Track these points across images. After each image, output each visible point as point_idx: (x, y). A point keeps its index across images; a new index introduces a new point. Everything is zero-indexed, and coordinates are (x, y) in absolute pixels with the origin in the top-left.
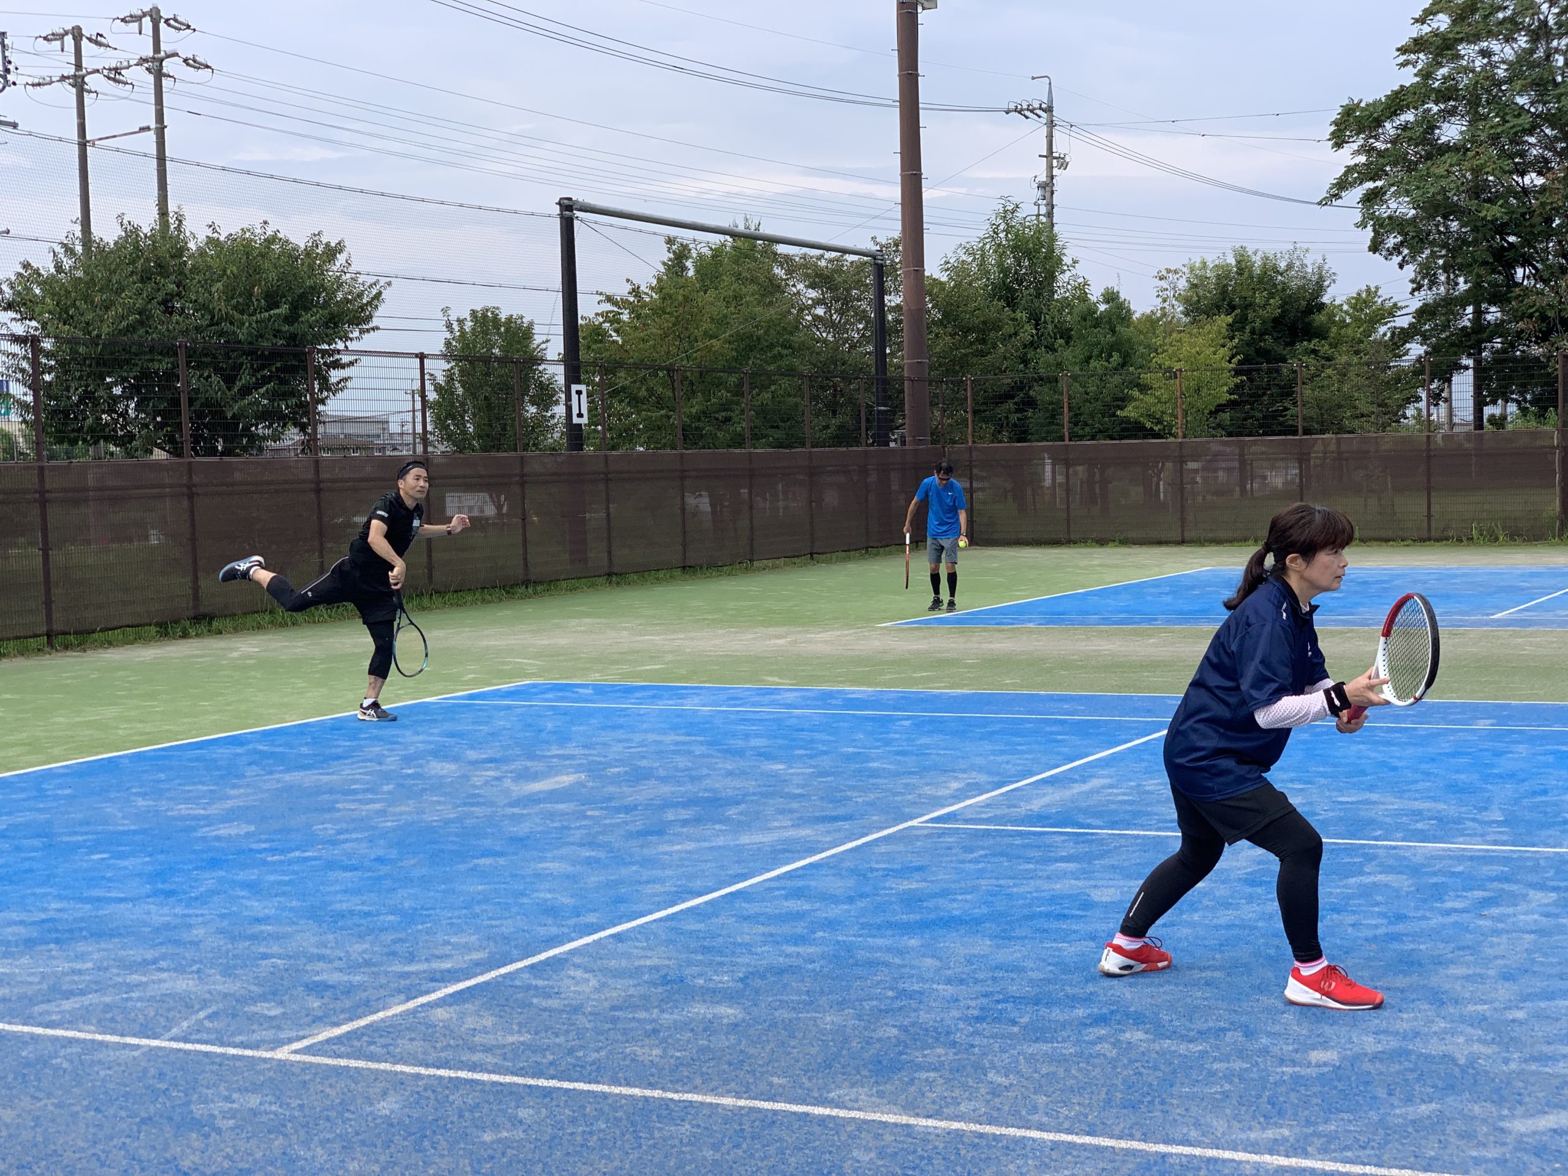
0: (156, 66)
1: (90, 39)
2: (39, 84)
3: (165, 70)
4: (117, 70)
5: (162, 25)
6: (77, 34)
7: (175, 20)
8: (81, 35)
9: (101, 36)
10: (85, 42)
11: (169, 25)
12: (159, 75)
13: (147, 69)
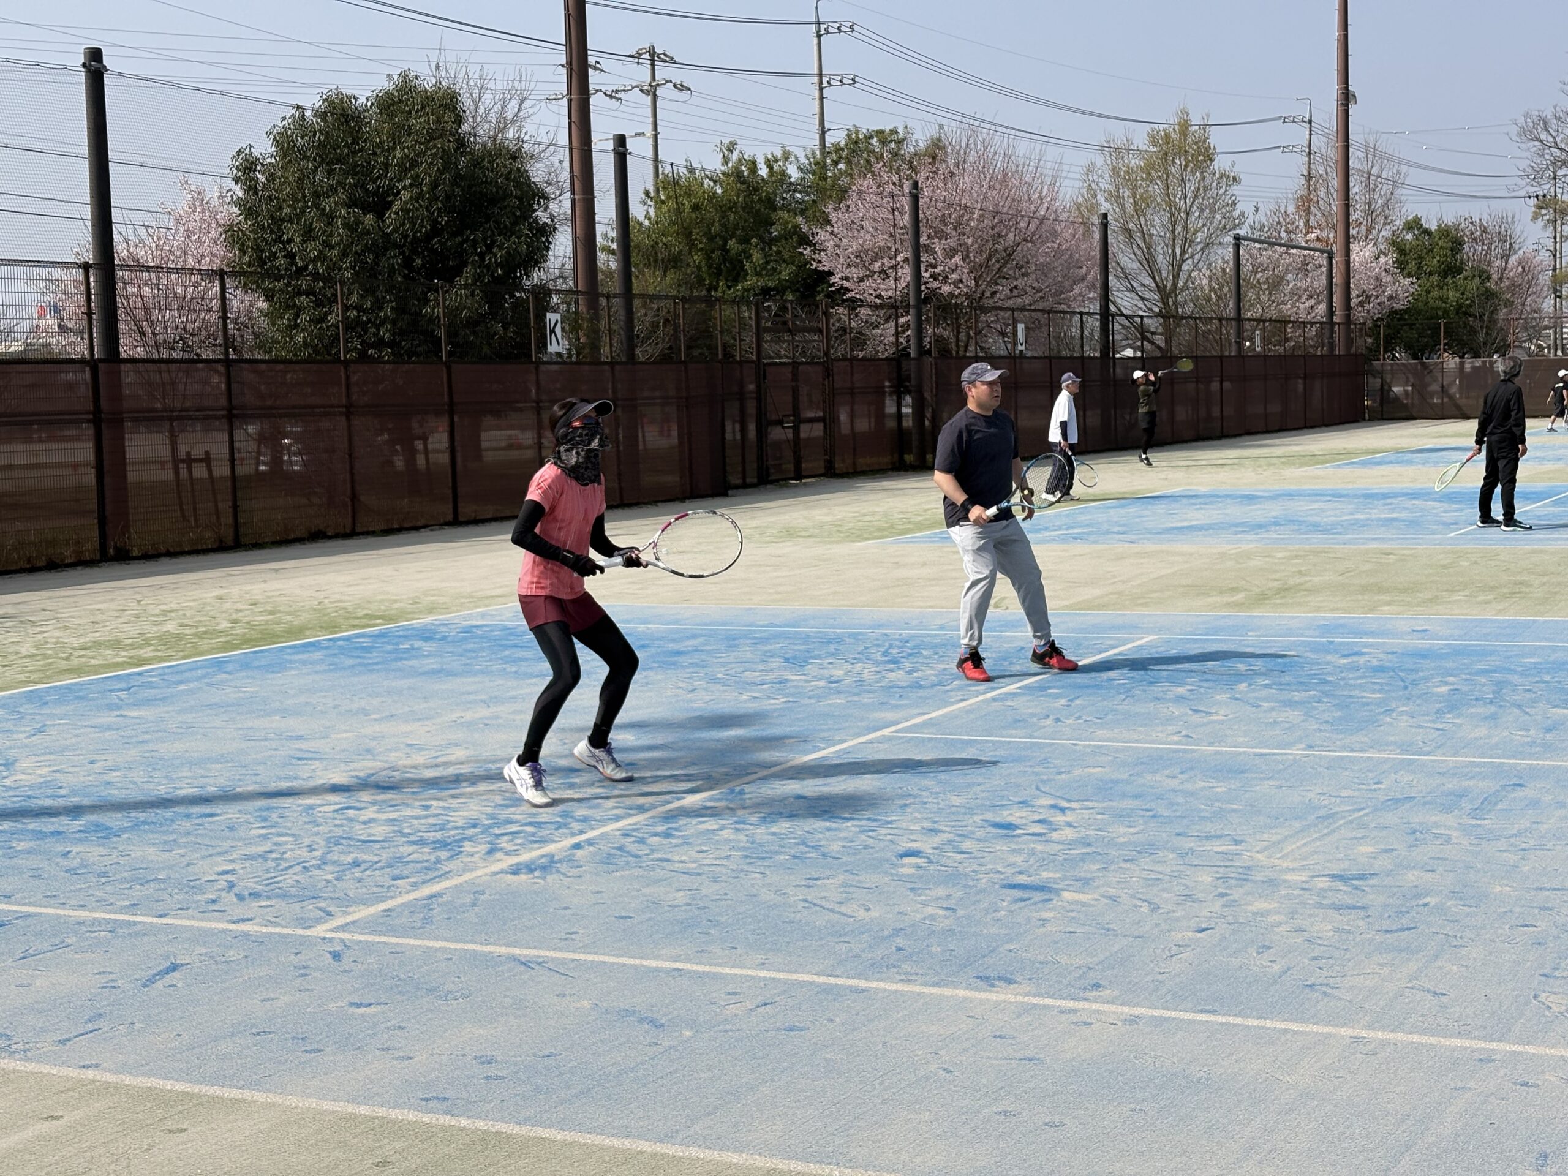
0: (652, 92)
3: (657, 93)
4: (617, 91)
7: (665, 55)
12: (655, 97)
13: (642, 91)
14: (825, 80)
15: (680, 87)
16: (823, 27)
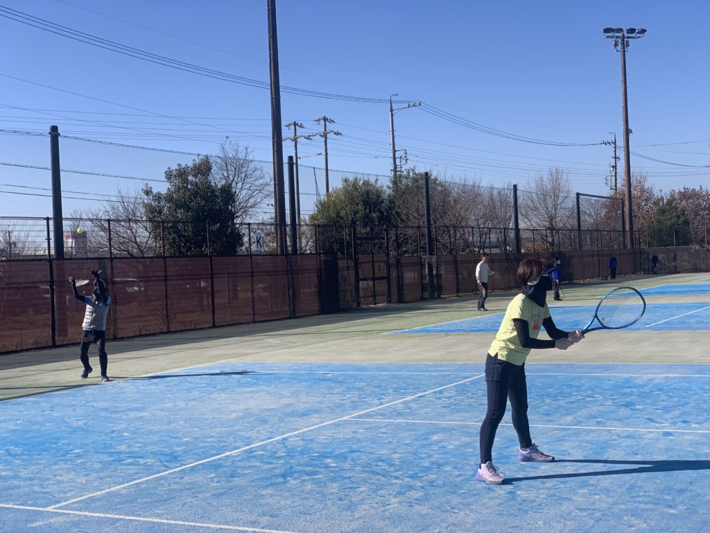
1: (298, 126)
3: (327, 136)
4: (310, 136)
7: (331, 120)
8: (296, 124)
9: (302, 124)
11: (329, 122)
13: (320, 136)
15: (338, 134)
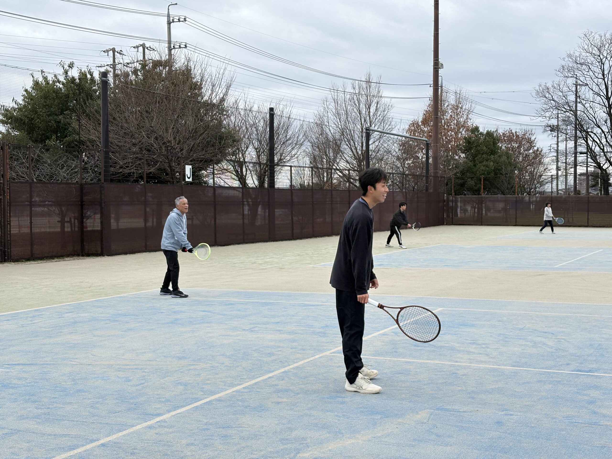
1: (117, 52)
2: (101, 67)
5: (146, 49)
6: (114, 50)
8: (115, 51)
9: (122, 51)
10: (116, 53)
11: (148, 49)
14: (172, 45)
16: (171, 19)
